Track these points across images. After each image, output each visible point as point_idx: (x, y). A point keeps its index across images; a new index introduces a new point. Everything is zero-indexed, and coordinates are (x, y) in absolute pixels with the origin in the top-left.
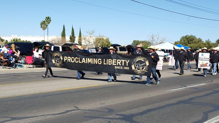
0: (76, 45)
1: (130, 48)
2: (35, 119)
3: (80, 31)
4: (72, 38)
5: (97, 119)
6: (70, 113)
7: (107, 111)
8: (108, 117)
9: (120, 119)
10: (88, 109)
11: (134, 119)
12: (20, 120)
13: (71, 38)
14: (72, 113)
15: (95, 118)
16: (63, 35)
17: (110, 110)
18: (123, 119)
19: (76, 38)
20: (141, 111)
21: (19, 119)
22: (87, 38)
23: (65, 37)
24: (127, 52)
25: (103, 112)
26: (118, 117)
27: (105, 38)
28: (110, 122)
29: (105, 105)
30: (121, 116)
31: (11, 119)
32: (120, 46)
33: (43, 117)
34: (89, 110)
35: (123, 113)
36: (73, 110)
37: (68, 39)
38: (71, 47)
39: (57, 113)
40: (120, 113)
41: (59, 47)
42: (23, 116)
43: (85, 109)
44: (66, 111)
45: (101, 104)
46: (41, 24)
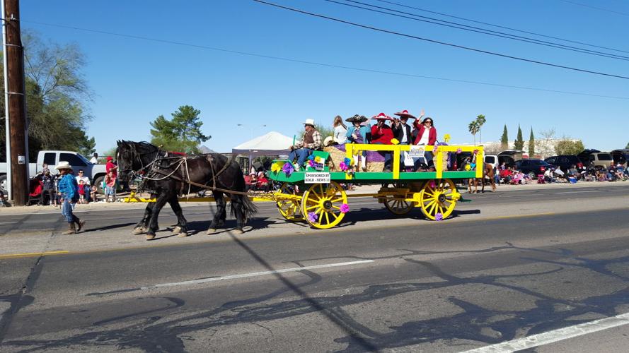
0: (523, 154)
1: (618, 156)
2: (444, 256)
3: (532, 133)
4: (519, 144)
5: (541, 263)
6: (499, 251)
7: (561, 251)
8: (560, 261)
9: (581, 265)
10: (528, 247)
11: (608, 267)
12: (425, 256)
13: (516, 144)
14: (502, 252)
15: (539, 261)
16: (505, 139)
17: (566, 251)
18: (586, 266)
19: (525, 143)
20: (623, 256)
21: (425, 254)
22: (542, 142)
23: (507, 143)
24: (613, 161)
25: (554, 253)
26: (578, 262)
27: (574, 141)
28: (562, 268)
29: (559, 243)
30: (583, 262)
31: (412, 253)
32: (598, 152)
33: (455, 253)
34: (529, 249)
35: (589, 256)
36: (504, 248)
37: (511, 146)
38: (512, 157)
39: (478, 250)
40: (583, 257)
41: (493, 158)
42: (429, 250)
43: (524, 247)
44: (493, 248)
45: (551, 241)
46: (471, 127)
